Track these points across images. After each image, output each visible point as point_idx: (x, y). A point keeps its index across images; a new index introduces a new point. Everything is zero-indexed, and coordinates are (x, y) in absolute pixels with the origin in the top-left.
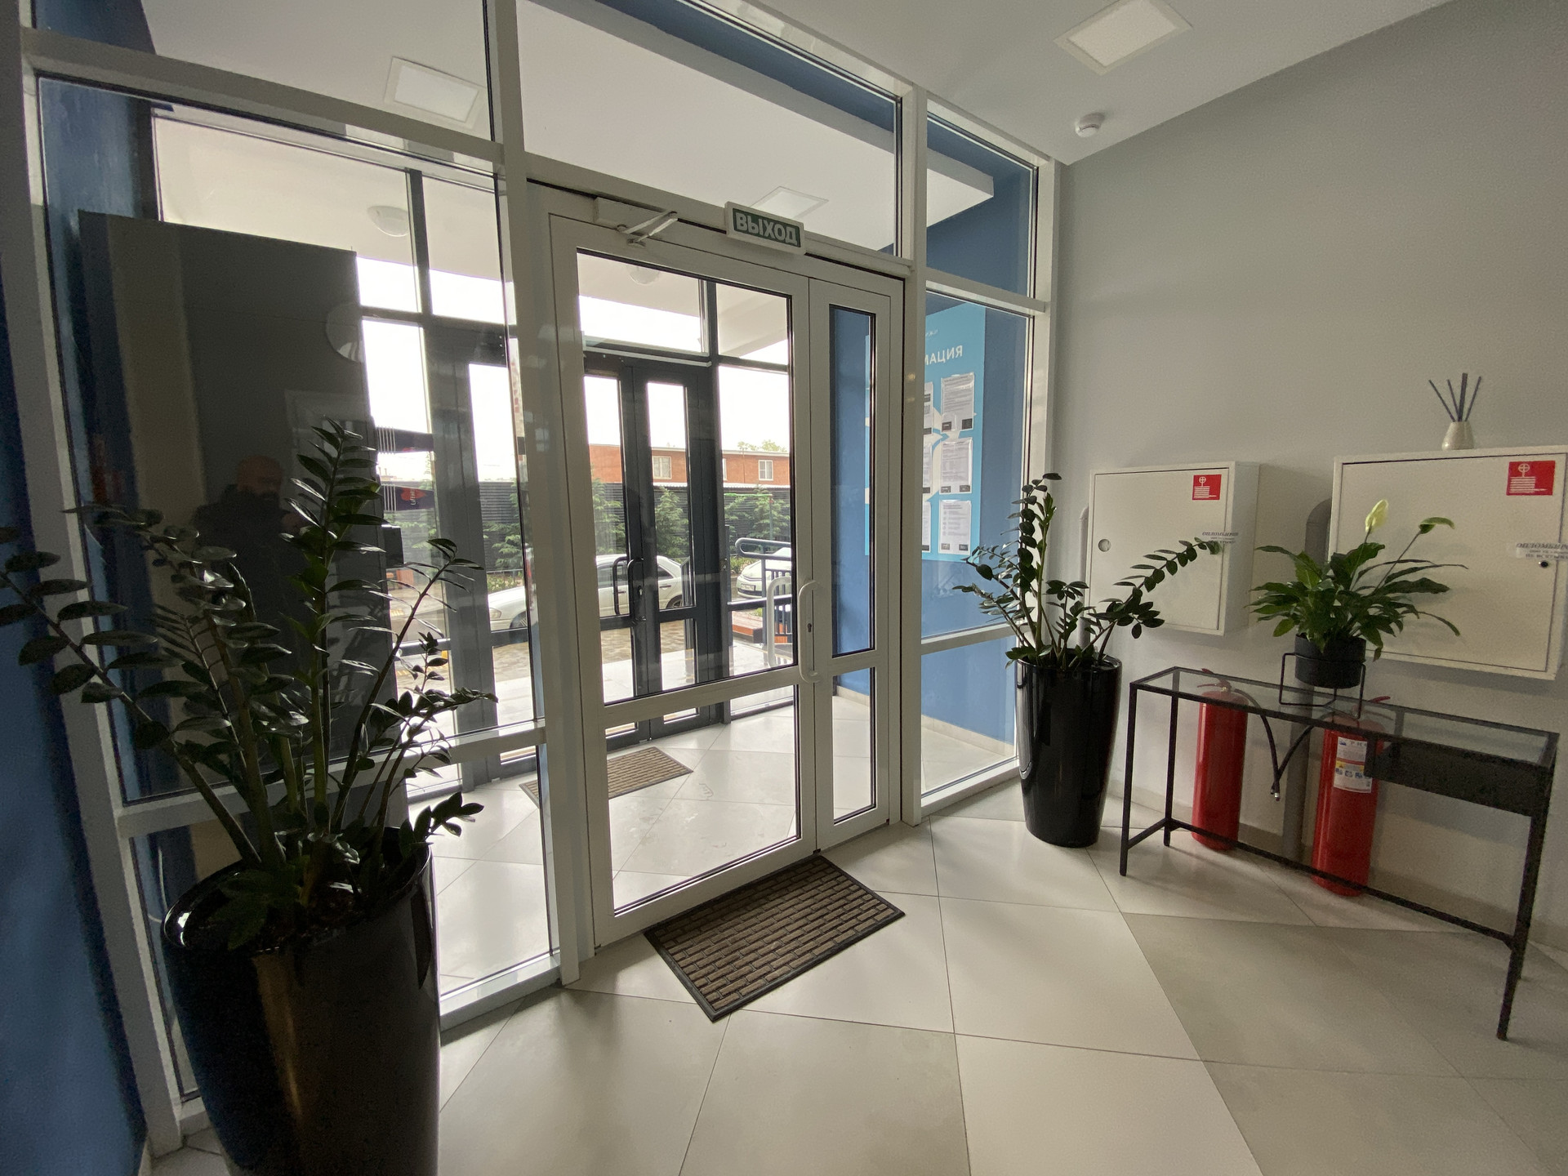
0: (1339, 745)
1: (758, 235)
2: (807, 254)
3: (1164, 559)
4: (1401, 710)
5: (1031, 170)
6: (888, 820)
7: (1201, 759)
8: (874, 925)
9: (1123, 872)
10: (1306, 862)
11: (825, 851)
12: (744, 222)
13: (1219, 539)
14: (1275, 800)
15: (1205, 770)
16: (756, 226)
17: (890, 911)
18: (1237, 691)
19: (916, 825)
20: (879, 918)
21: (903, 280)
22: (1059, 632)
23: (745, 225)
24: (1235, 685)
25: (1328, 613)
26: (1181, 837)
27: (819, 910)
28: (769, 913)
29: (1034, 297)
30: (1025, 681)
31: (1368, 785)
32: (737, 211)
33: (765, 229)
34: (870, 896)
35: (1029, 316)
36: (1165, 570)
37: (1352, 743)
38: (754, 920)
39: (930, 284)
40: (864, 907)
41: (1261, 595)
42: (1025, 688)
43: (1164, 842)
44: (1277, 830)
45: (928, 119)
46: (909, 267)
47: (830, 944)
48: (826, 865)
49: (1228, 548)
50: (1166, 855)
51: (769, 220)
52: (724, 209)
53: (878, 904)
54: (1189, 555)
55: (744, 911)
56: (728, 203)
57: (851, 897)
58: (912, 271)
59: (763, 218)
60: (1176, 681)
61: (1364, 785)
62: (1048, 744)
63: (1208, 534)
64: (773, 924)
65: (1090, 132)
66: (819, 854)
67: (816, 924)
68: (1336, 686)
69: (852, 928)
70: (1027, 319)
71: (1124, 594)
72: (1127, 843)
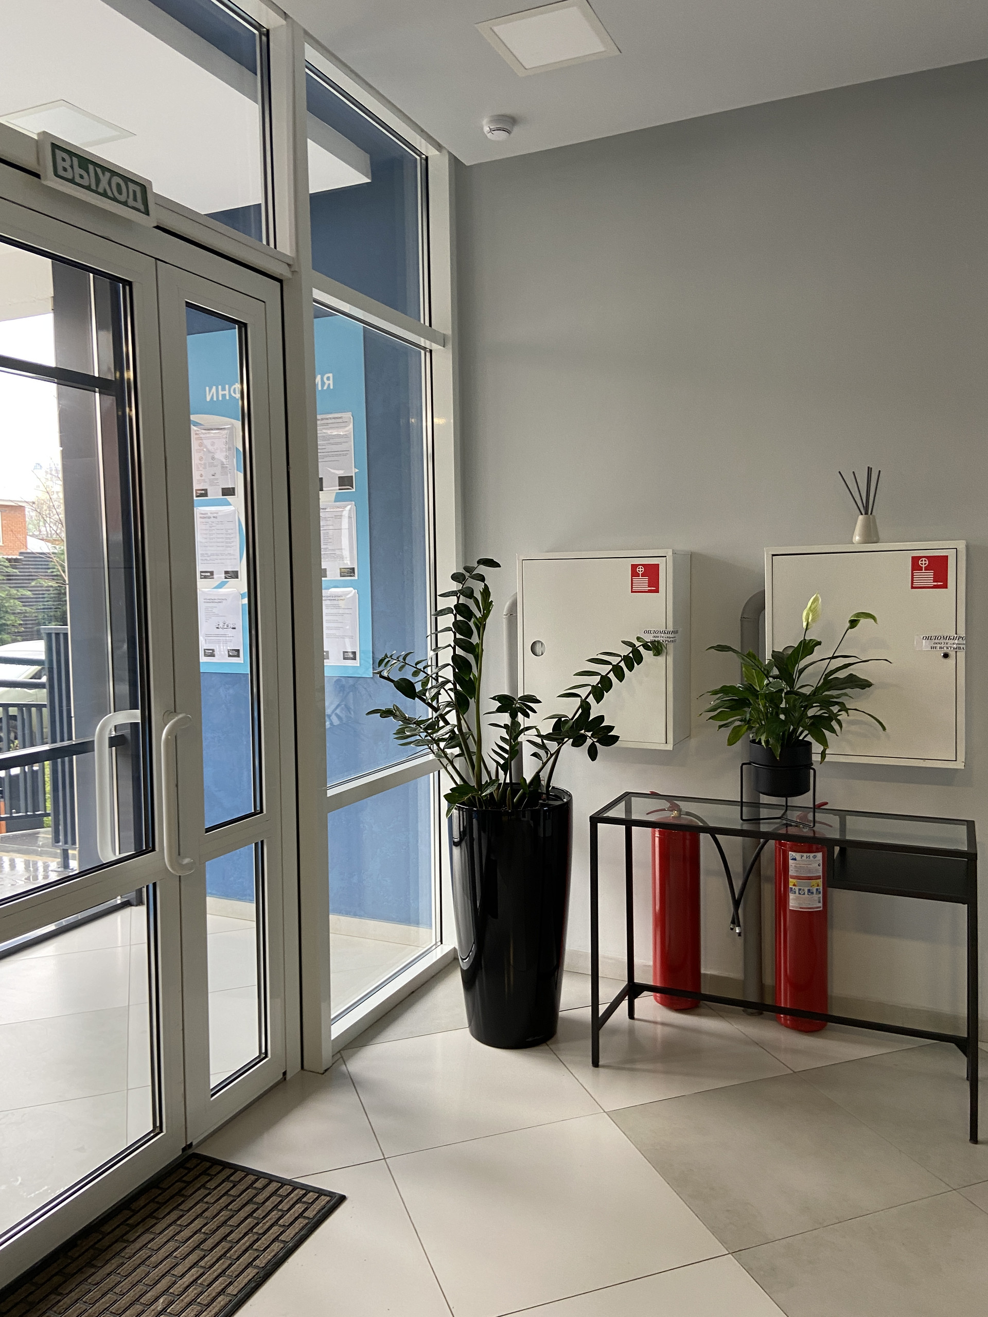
0: (791, 862)
1: (88, 188)
2: (158, 227)
3: (608, 663)
4: (843, 814)
5: (418, 157)
6: (285, 1074)
7: (658, 907)
8: (307, 1224)
9: (596, 1064)
10: (769, 1001)
11: (200, 1143)
12: (67, 165)
13: (661, 638)
14: (737, 935)
15: (662, 921)
16: (85, 175)
17: (324, 1199)
18: (688, 814)
19: (326, 1071)
20: (310, 1213)
21: (280, 281)
22: (498, 763)
23: (69, 169)
24: (685, 806)
25: (777, 715)
26: (647, 1004)
27: (217, 1230)
28: (136, 1259)
29: (430, 325)
30: (462, 835)
31: (819, 902)
32: (56, 147)
33: (98, 181)
34: (289, 1188)
35: (425, 349)
36: (611, 676)
37: (802, 856)
38: (114, 1278)
39: (317, 294)
40: (284, 1206)
41: (713, 701)
42: (463, 844)
43: (629, 1015)
44: (736, 973)
45: (307, 70)
46: (289, 265)
47: (251, 1272)
48: (208, 1164)
49: (671, 647)
50: (631, 1032)
51: (104, 169)
52: (37, 141)
53: (304, 1195)
54: (633, 660)
55: (93, 1270)
56: (44, 133)
57: (260, 1198)
58: (293, 272)
59: (96, 165)
60: (628, 810)
61: (814, 903)
62: (495, 916)
63: (648, 632)
64: (149, 1273)
65: (502, 135)
66: (190, 1152)
67: (219, 1251)
68: (787, 795)
69: (276, 1239)
70: (423, 352)
71: (570, 709)
72: (598, 1022)
